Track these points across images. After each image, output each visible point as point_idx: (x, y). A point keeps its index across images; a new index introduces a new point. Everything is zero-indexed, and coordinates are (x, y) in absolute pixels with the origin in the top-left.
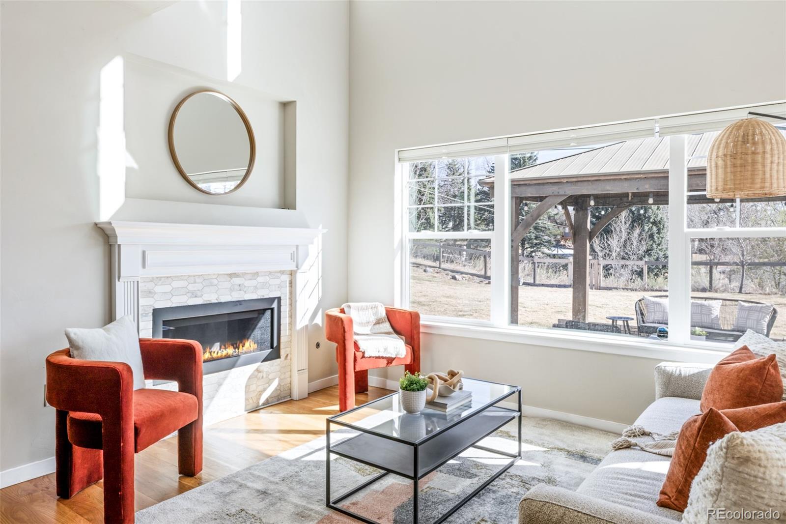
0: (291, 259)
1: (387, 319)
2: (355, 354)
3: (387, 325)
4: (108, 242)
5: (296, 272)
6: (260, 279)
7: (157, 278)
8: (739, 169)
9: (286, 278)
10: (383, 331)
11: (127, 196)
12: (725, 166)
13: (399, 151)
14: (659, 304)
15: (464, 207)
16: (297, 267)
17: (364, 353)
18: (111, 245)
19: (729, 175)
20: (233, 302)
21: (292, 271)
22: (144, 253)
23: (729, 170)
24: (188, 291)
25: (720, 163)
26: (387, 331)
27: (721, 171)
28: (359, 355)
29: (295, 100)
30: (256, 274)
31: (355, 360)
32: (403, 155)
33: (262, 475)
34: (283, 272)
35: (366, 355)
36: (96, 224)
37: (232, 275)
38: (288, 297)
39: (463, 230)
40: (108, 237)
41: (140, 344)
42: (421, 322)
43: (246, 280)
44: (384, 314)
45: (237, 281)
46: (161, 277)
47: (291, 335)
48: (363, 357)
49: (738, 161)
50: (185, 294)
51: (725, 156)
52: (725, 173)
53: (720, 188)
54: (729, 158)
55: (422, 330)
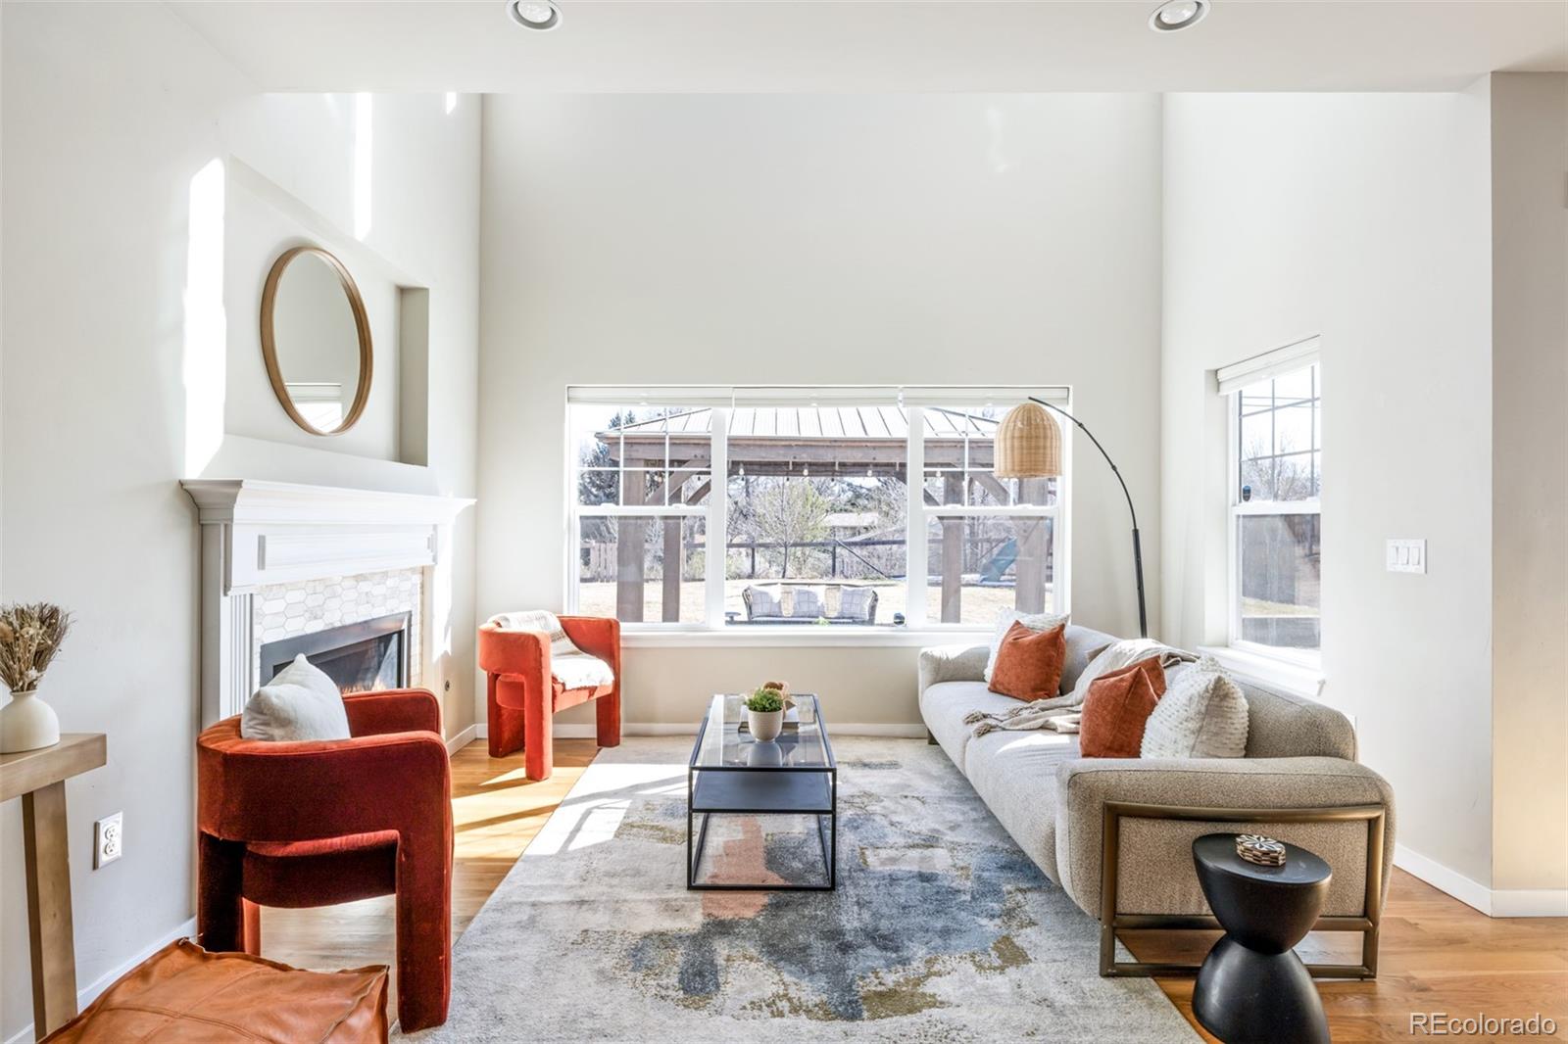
0: (429, 548)
1: (564, 634)
2: (553, 687)
3: (567, 641)
4: (199, 520)
5: (431, 568)
6: (390, 582)
7: (267, 586)
8: (1033, 451)
9: (417, 579)
10: (564, 651)
11: (227, 431)
12: (1022, 448)
13: (569, 387)
14: (766, 594)
15: (664, 472)
16: (435, 559)
17: (564, 684)
18: (202, 525)
19: (1024, 456)
20: (360, 623)
21: (423, 568)
22: (262, 541)
23: (1025, 451)
24: (305, 608)
25: (1017, 443)
26: (569, 650)
27: (1016, 452)
28: (559, 688)
29: (426, 286)
30: (385, 575)
31: (554, 696)
32: (574, 393)
33: (545, 883)
34: (413, 570)
35: (568, 687)
36: (181, 484)
37: (359, 578)
38: (419, 611)
39: (664, 504)
40: (199, 509)
41: (345, 703)
42: (622, 633)
43: (374, 585)
44: (559, 627)
45: (364, 587)
46: (272, 585)
47: (422, 674)
48: (564, 690)
49: (1033, 444)
50: (303, 615)
51: (1022, 437)
52: (1022, 454)
53: (1017, 468)
54: (1024, 439)
55: (622, 645)
